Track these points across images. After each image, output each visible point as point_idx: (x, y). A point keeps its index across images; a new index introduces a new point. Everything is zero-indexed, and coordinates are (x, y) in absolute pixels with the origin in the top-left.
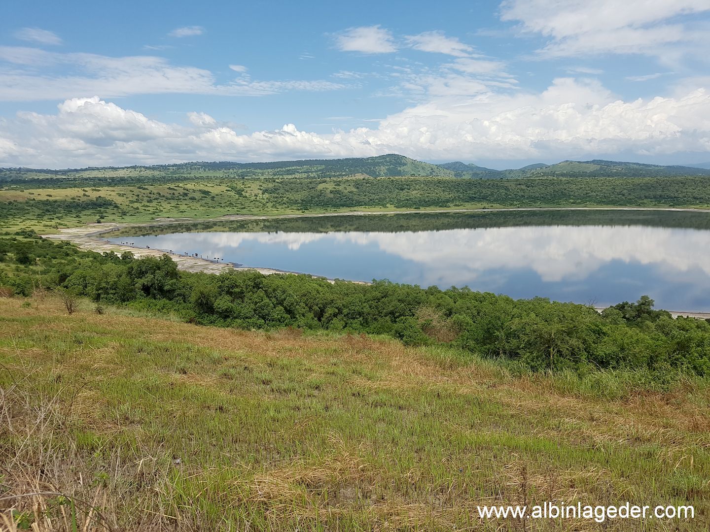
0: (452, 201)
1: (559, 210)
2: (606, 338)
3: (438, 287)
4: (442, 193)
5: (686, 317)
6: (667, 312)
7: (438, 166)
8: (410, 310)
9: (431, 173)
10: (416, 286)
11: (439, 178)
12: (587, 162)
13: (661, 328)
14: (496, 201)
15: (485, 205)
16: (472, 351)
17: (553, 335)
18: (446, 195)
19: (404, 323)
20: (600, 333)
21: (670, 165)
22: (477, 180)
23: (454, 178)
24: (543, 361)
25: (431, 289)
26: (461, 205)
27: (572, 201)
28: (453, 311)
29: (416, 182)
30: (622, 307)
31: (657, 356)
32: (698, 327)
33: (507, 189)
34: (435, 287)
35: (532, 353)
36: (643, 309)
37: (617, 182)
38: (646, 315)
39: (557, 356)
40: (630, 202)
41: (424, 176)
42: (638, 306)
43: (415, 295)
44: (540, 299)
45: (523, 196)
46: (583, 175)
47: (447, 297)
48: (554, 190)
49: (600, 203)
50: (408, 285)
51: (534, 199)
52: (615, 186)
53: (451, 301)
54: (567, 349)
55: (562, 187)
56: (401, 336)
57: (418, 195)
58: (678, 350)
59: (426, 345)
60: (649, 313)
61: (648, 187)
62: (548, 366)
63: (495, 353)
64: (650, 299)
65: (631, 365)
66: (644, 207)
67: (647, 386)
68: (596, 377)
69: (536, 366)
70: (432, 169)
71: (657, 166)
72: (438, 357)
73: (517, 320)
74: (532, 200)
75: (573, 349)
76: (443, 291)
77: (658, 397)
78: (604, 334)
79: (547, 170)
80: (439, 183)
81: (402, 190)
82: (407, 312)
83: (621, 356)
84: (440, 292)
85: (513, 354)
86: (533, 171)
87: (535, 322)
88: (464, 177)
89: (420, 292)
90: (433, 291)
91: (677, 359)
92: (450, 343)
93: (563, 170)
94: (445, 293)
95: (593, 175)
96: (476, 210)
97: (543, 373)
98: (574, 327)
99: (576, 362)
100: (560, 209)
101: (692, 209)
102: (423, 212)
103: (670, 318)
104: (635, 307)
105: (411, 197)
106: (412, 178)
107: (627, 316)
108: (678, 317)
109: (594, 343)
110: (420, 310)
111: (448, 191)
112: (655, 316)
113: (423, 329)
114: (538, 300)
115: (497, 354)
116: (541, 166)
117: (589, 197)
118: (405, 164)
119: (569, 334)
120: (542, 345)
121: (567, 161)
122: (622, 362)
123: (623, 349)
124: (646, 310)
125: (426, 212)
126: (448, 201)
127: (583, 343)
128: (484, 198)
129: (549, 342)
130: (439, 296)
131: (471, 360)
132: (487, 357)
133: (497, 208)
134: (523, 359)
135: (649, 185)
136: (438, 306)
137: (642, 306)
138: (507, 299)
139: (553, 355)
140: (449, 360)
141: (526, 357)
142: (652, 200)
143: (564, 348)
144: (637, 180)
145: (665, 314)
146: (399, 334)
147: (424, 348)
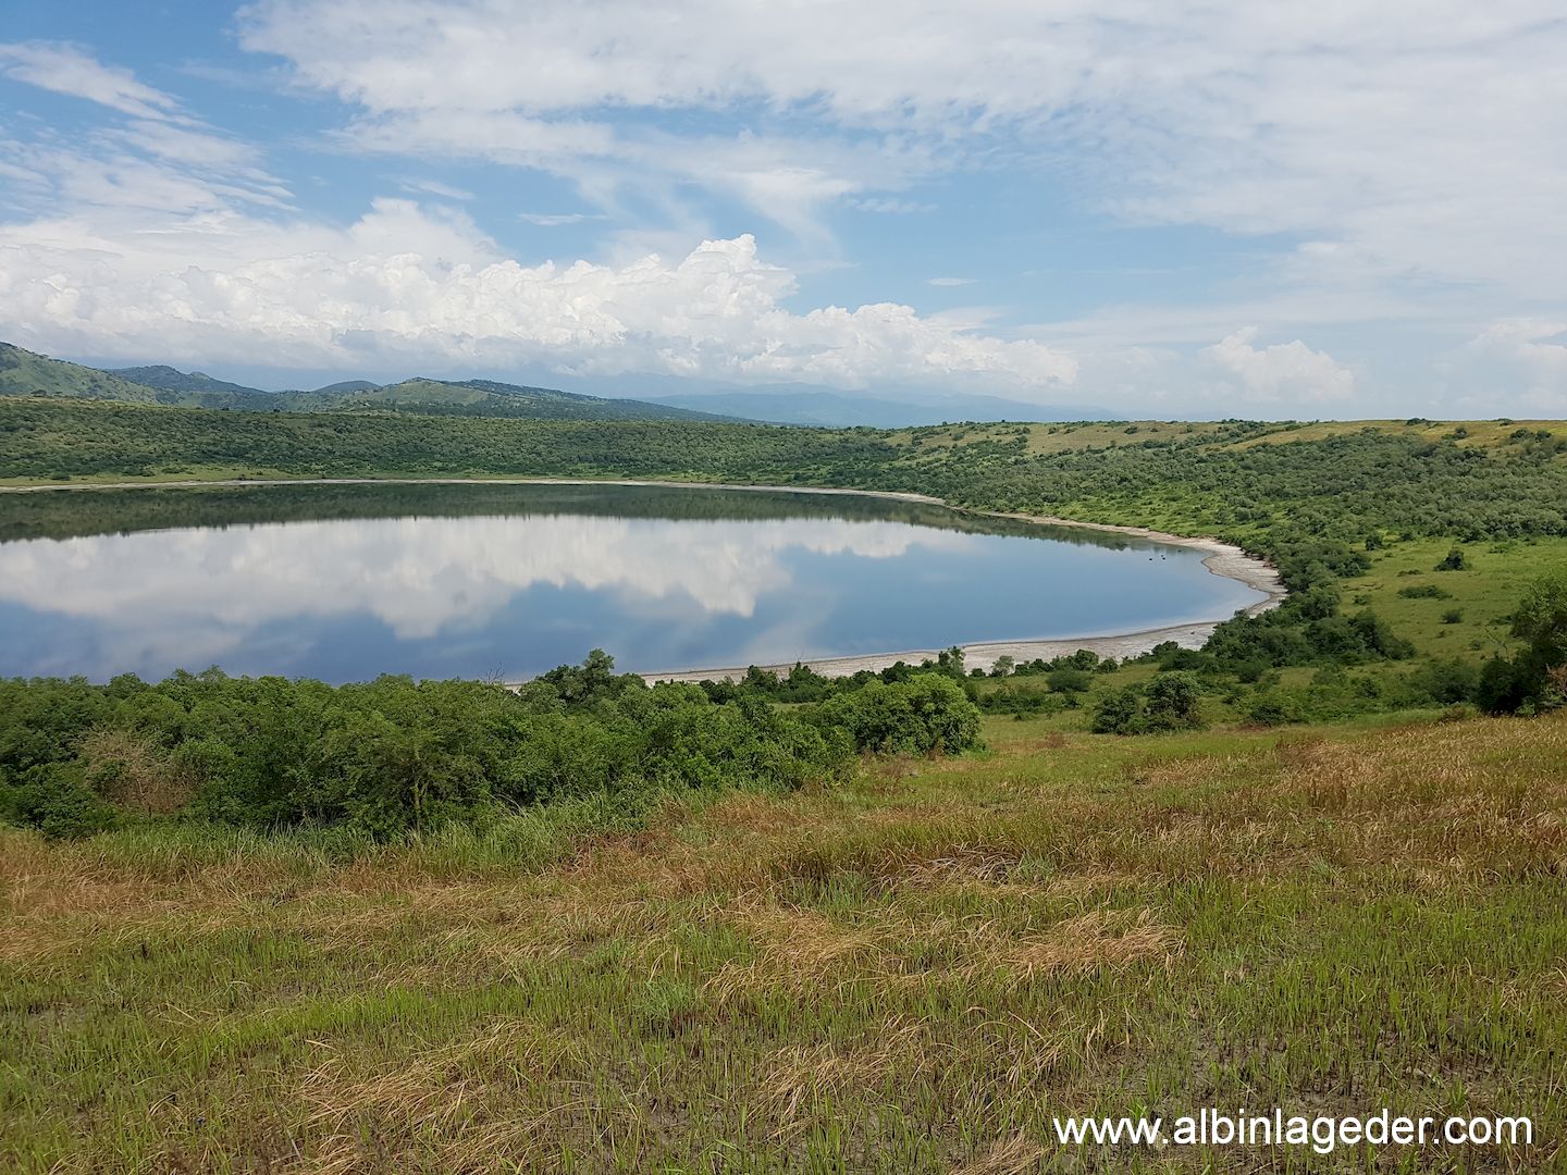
0: (158, 460)
1: (414, 484)
2: (524, 745)
3: (138, 676)
4: (128, 441)
5: (669, 682)
6: (638, 677)
7: (110, 374)
8: (63, 745)
9: (92, 391)
10: (75, 680)
11: (116, 402)
12: (461, 384)
13: (628, 707)
14: (269, 461)
15: (242, 469)
16: (236, 822)
17: (417, 754)
18: (142, 446)
19: (41, 782)
20: (511, 735)
21: (617, 398)
22: (216, 413)
23: (157, 405)
24: (400, 815)
25: (120, 683)
26: (182, 470)
27: (439, 464)
28: (186, 730)
29: (53, 412)
30: (557, 677)
31: (620, 765)
32: (688, 698)
33: (290, 434)
34: (131, 679)
35: (374, 802)
36: (595, 676)
37: (525, 428)
38: (601, 687)
39: (428, 799)
40: (550, 468)
41: (72, 398)
42: (587, 670)
43: (76, 703)
44: (391, 680)
45: (330, 452)
46: (457, 410)
47: (166, 698)
48: (398, 441)
49: (497, 469)
50: (53, 680)
51: (357, 460)
52: (520, 435)
53: (177, 707)
54: (449, 781)
55: (413, 434)
56: (36, 818)
57: (61, 445)
58: (654, 746)
59: (110, 827)
60: (607, 682)
61: (581, 438)
62: (411, 823)
63: (290, 817)
64: (606, 656)
65: (576, 790)
66: (580, 478)
67: (605, 826)
68: (510, 826)
69: (384, 831)
70: (93, 381)
71: (594, 399)
72: (145, 856)
73: (333, 735)
74: (351, 460)
75: (461, 779)
76: (154, 684)
77: (626, 844)
78: (521, 736)
79: (378, 397)
80: (116, 415)
81: (13, 430)
82: (56, 751)
83: (555, 775)
84: (144, 688)
85: (332, 813)
86: (346, 397)
87: (375, 734)
88: (182, 404)
89: (88, 695)
90: (124, 687)
91: (654, 765)
92: (178, 815)
93: (412, 398)
94: (160, 690)
95: (476, 411)
96: (222, 483)
97: (402, 843)
98: (460, 731)
99: (470, 804)
100: (414, 482)
101: (660, 482)
102: (80, 487)
103: (644, 687)
104: (582, 674)
105: (39, 450)
106: (38, 400)
107: (568, 693)
108: (657, 683)
109: (502, 757)
110: (90, 740)
111: (145, 435)
112: (616, 687)
113: (98, 790)
114: (388, 681)
115: (295, 818)
116: (363, 386)
117: (473, 456)
118: (14, 365)
119: (450, 746)
120: (394, 781)
121: (418, 379)
122: (558, 788)
123: (558, 761)
124: (601, 678)
125: (88, 487)
126: (146, 461)
127: (480, 762)
128: (237, 455)
129: (410, 772)
130: (144, 697)
131: (233, 847)
132: (273, 831)
133: (274, 478)
134: (356, 819)
135: (584, 435)
136: (143, 725)
137: (593, 670)
138: (318, 688)
139: (421, 798)
140: (174, 856)
141: (361, 813)
142: (592, 464)
143: (442, 780)
144: (561, 426)
145: (634, 680)
146: (30, 811)
147: (105, 837)
